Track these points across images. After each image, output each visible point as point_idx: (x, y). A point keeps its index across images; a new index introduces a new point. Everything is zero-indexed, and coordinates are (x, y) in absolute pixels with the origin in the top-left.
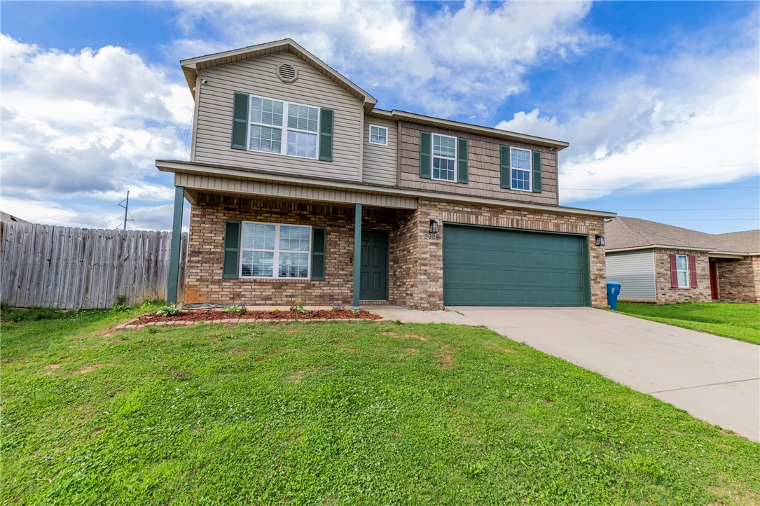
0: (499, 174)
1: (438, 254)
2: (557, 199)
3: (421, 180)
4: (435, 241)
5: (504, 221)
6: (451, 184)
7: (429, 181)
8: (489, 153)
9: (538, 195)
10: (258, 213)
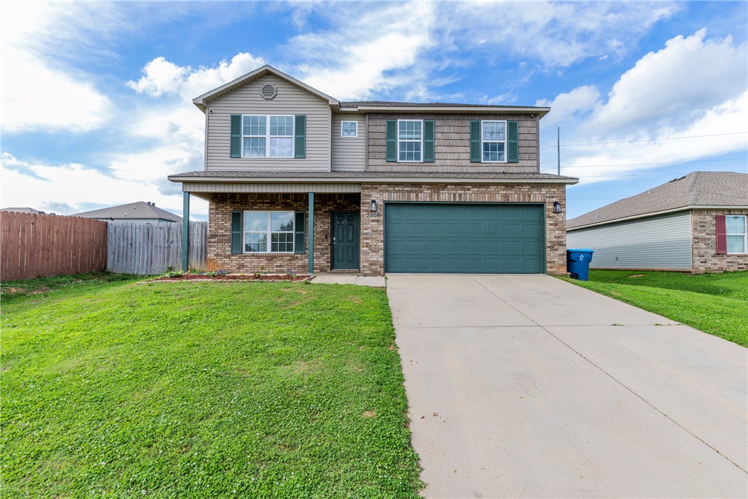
0: (468, 149)
1: (379, 229)
2: (538, 166)
3: (388, 164)
4: (376, 218)
5: (445, 196)
6: (417, 164)
7: (395, 164)
8: (457, 130)
9: (514, 165)
10: (254, 204)
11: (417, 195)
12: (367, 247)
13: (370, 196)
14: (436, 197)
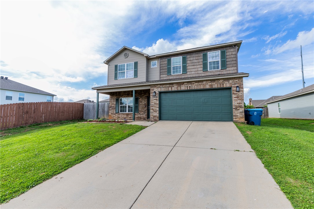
0: (202, 66)
1: (157, 103)
2: (237, 69)
3: (168, 76)
4: (156, 99)
5: (183, 88)
6: (179, 75)
7: (171, 76)
8: (197, 58)
9: (225, 70)
10: (122, 95)
11: (172, 88)
12: (152, 110)
13: (154, 90)
14: (179, 88)
